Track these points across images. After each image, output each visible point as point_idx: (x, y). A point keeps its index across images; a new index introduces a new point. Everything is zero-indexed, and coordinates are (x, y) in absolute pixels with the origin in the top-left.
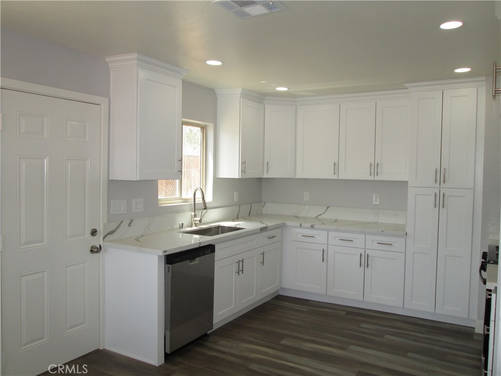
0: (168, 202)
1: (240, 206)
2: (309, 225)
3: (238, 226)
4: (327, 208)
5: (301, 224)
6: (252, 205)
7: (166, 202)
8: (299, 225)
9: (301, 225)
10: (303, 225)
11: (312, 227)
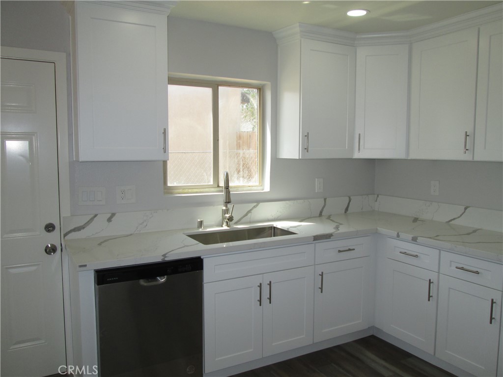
0: (190, 191)
1: (325, 200)
2: (410, 237)
3: (291, 230)
4: (466, 209)
5: (398, 233)
6: (351, 197)
7: (186, 191)
8: (395, 234)
9: (398, 236)
10: (402, 235)
11: (414, 239)
